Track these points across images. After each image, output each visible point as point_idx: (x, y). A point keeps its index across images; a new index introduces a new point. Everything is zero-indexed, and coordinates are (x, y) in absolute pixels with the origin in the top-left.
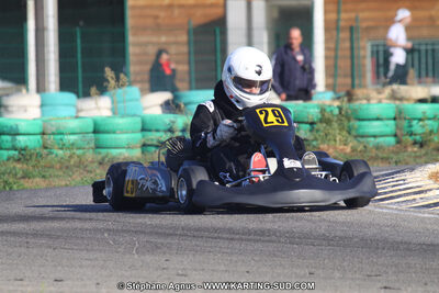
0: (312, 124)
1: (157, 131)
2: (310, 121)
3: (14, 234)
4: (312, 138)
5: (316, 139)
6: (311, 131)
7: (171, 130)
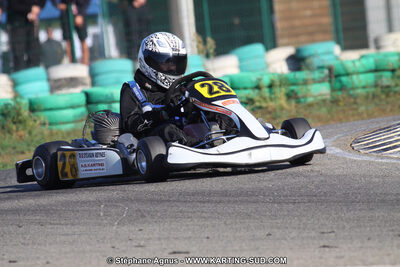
0: (393, 71)
1: (245, 88)
2: (391, 68)
3: (16, 211)
4: (393, 84)
5: (397, 85)
6: (393, 78)
7: (258, 87)
